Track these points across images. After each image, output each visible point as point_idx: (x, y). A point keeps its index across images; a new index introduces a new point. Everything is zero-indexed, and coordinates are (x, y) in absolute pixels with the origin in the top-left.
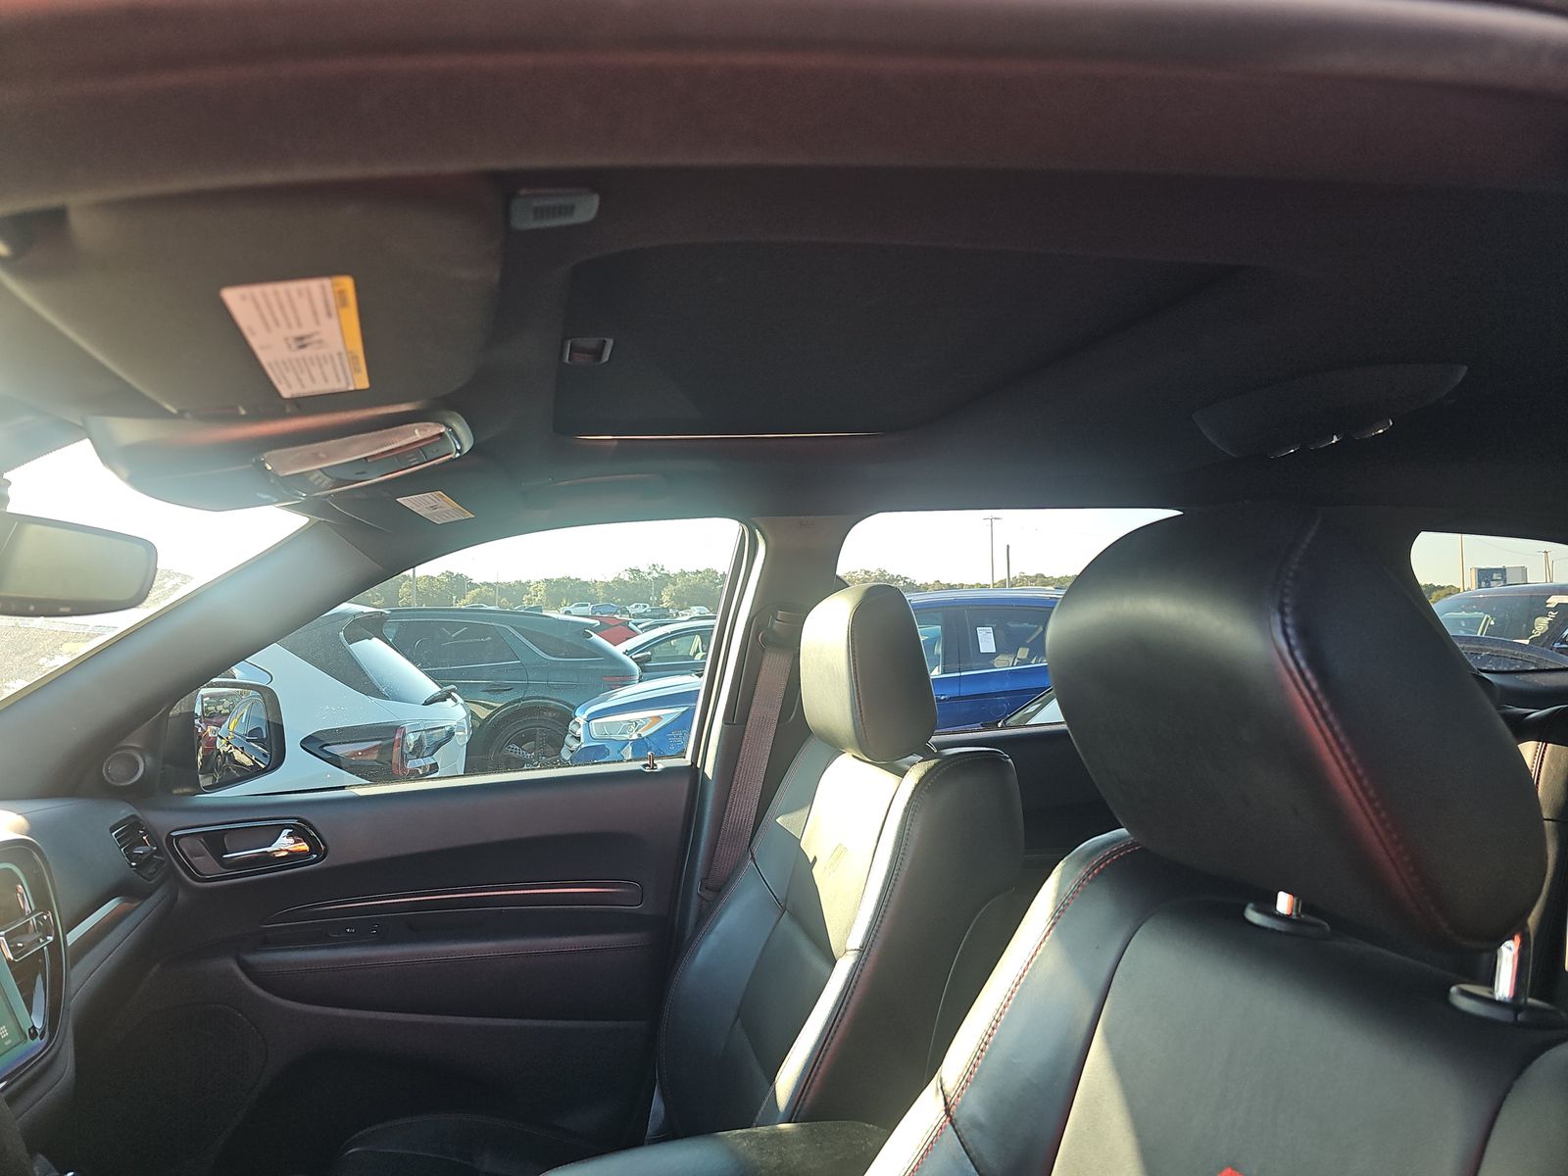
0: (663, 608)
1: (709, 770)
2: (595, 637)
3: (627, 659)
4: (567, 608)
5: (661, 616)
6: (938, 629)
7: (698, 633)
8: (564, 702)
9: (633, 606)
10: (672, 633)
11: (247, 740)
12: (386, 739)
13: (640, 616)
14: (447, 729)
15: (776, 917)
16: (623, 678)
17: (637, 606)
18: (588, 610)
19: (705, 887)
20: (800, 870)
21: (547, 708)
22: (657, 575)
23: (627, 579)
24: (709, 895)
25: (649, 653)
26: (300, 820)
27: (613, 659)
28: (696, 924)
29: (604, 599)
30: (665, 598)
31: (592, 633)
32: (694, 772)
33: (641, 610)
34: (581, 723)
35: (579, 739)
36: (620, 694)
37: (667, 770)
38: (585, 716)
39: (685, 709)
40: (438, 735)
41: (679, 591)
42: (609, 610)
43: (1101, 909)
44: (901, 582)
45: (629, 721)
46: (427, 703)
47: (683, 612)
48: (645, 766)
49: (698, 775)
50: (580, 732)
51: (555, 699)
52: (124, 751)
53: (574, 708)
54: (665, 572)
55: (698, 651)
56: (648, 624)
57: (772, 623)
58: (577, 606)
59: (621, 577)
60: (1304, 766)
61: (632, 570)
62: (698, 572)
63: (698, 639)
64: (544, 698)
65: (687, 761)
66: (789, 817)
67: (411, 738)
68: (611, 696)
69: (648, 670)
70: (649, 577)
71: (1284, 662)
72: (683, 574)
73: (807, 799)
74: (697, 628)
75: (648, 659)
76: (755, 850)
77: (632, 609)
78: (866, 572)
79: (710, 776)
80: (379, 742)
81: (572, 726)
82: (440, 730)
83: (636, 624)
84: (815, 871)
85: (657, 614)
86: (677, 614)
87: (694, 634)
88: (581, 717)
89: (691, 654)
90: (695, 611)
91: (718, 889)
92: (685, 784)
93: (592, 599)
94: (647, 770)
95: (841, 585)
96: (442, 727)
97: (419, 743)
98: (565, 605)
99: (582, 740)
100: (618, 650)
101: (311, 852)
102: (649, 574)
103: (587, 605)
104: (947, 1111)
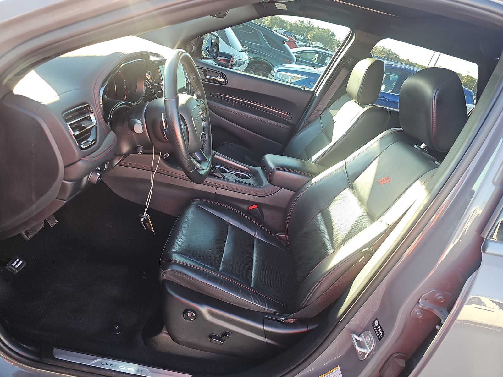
0: (307, 39)
1: (317, 94)
2: (286, 44)
3: (293, 55)
4: (276, 29)
5: (306, 42)
6: (397, 77)
7: (317, 53)
8: (270, 63)
9: (298, 35)
10: (309, 50)
11: (206, 50)
12: (229, 58)
13: (298, 39)
14: (243, 61)
15: (321, 132)
16: (290, 61)
17: (299, 36)
18: (282, 32)
19: (307, 121)
20: (331, 123)
21: (264, 63)
22: (309, 26)
23: (299, 24)
24: (307, 123)
25: (300, 55)
26: (223, 73)
27: (289, 54)
28: (302, 127)
29: (289, 30)
30: (309, 36)
31: (285, 42)
32: (313, 93)
33: (300, 37)
34: (275, 72)
35: (273, 76)
36: (288, 66)
37: (307, 91)
38: (277, 70)
39: (307, 77)
40: (241, 62)
41: (315, 35)
42: (289, 34)
43: (390, 139)
44: (395, 56)
45: (289, 76)
46: (240, 51)
47: (313, 43)
48: (302, 88)
49: (314, 94)
50: (274, 74)
51: (268, 61)
52: (190, 44)
53: (274, 67)
54: (312, 25)
55: (315, 60)
56: (301, 44)
57: (348, 61)
58: (279, 29)
59: (297, 23)
60: (428, 116)
61: (301, 21)
62: (324, 29)
63: (317, 55)
64: (265, 60)
65: (313, 90)
66: (333, 111)
67: (235, 61)
68: (285, 66)
69: (298, 62)
70: (306, 26)
71: (433, 98)
72: (319, 28)
73: (339, 108)
74: (319, 51)
75: (299, 57)
76: (322, 116)
77: (297, 36)
78: (384, 48)
79: (317, 96)
80: (227, 59)
81: (272, 72)
82: (242, 61)
83: (298, 43)
84: (334, 124)
85: (305, 41)
86: (311, 43)
87: (316, 53)
88: (276, 70)
89: (313, 60)
90: (318, 44)
91: (309, 123)
92: (310, 95)
93: (285, 28)
94: (302, 89)
95: (370, 57)
96: (242, 60)
97: (236, 62)
98: (275, 28)
99: (274, 77)
100: (292, 51)
101: (224, 82)
102: (307, 24)
103: (283, 30)
104: (345, 164)
